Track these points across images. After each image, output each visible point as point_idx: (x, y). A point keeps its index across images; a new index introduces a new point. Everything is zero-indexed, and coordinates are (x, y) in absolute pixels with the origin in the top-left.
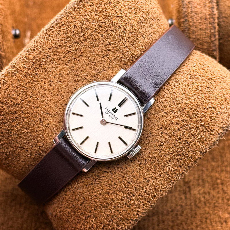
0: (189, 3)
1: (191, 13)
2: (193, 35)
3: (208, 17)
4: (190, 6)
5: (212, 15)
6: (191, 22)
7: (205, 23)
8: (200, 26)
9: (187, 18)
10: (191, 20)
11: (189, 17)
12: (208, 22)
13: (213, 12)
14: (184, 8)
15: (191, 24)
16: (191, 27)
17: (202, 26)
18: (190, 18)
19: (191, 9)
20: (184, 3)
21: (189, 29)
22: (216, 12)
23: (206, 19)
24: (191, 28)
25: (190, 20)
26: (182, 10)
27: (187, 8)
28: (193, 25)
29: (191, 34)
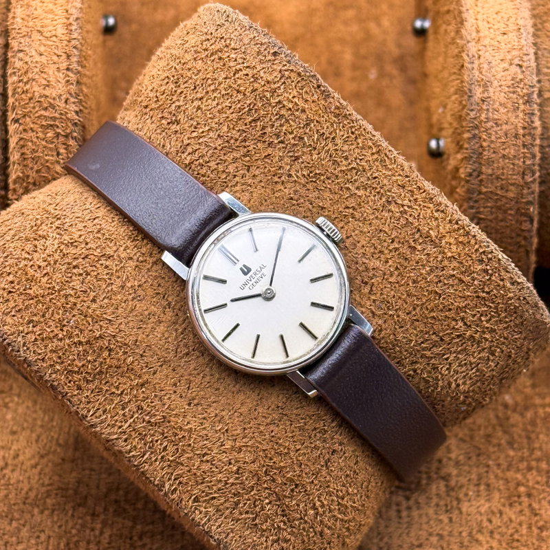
0: (483, 101)
1: (485, 122)
2: (488, 168)
3: (521, 132)
4: (485, 107)
5: (529, 127)
6: (484, 140)
7: (513, 145)
8: (504, 149)
9: (477, 132)
10: (486, 135)
11: (483, 129)
12: (520, 142)
13: (532, 122)
14: (472, 110)
15: (485, 144)
16: (484, 150)
17: (507, 150)
18: (484, 132)
19: (487, 114)
20: (472, 100)
21: (481, 154)
22: (537, 123)
23: (516, 136)
24: (485, 153)
25: (484, 137)
26: (469, 114)
27: (479, 110)
28: (489, 146)
29: (484, 165)
